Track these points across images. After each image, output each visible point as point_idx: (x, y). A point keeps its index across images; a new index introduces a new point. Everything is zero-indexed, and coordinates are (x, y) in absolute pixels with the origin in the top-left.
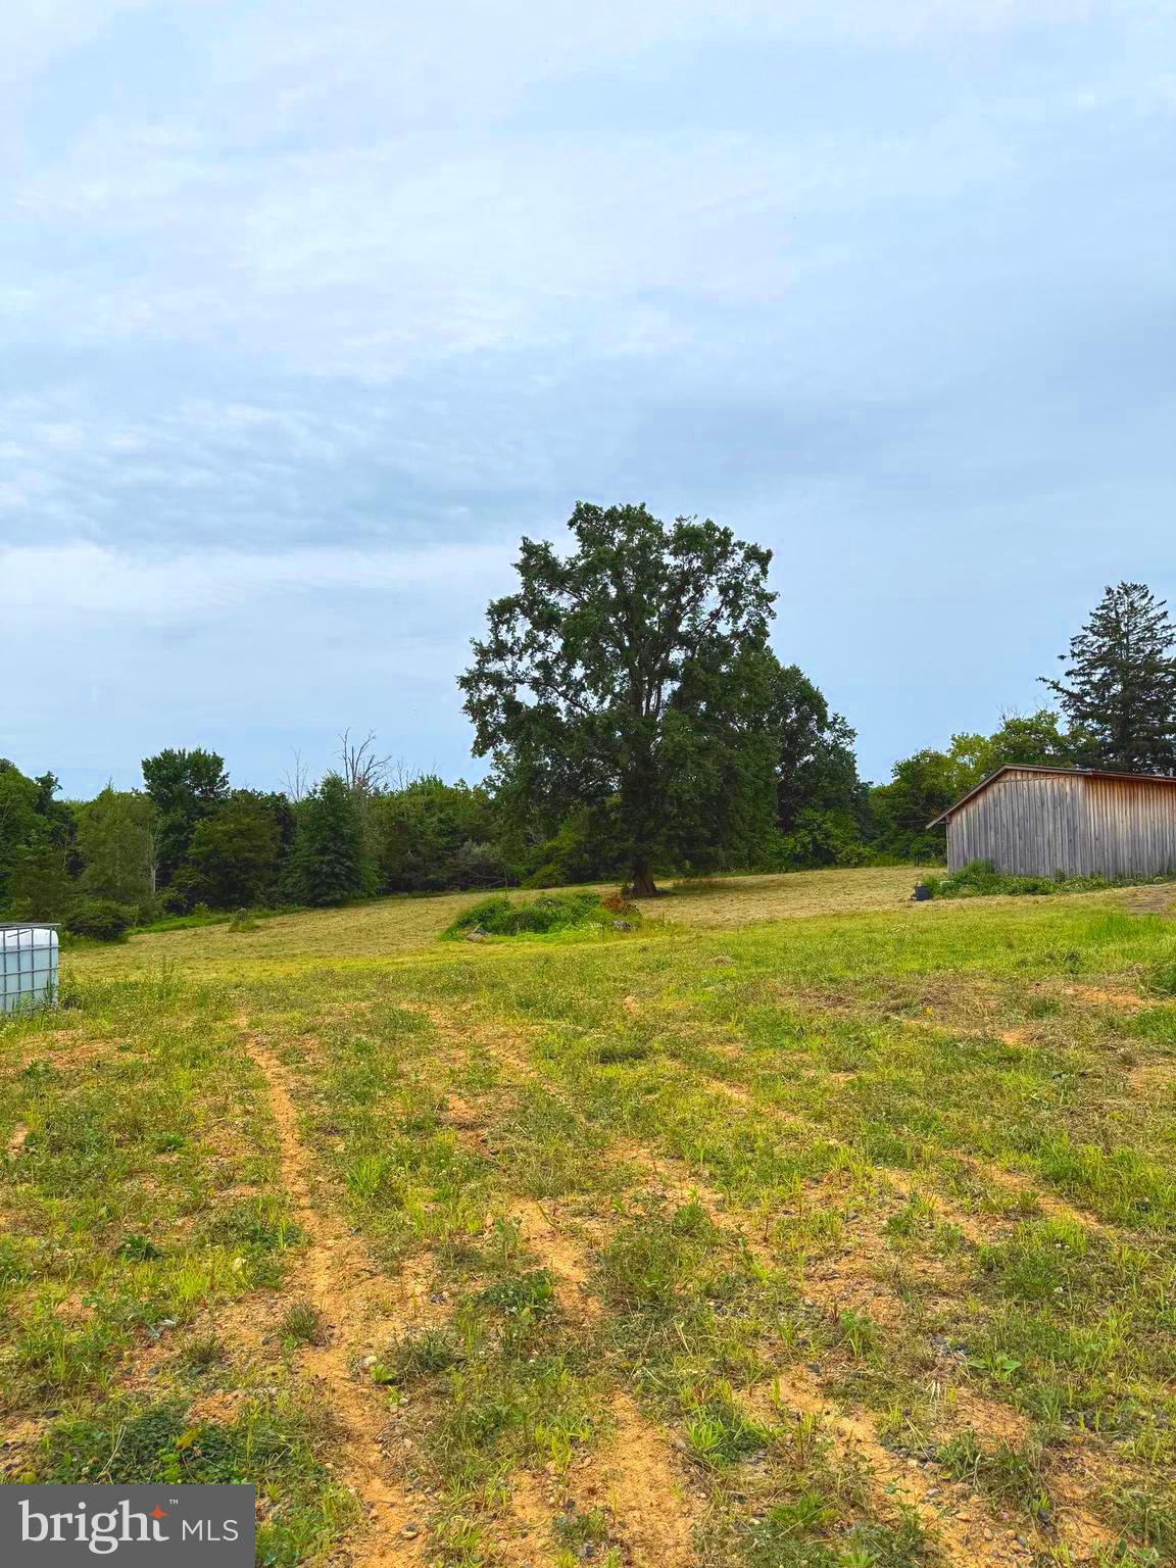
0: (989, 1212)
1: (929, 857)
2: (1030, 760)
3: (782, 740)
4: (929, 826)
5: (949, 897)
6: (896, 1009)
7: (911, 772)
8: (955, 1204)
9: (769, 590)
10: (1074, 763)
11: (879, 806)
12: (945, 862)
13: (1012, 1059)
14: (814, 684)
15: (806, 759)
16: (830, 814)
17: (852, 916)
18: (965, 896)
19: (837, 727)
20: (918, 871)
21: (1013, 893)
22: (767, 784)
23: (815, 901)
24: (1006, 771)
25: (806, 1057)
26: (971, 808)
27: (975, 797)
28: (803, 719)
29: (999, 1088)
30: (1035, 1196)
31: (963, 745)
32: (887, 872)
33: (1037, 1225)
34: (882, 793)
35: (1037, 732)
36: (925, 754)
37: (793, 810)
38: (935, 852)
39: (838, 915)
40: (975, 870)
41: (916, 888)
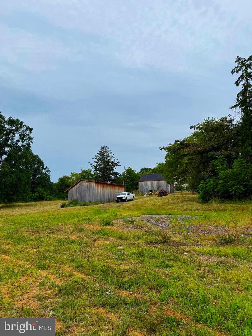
0: (62, 277)
1: (65, 198)
2: (86, 179)
3: (33, 171)
4: (65, 192)
5: (68, 207)
6: (50, 233)
7: (62, 180)
8: (56, 276)
9: (32, 137)
10: (94, 179)
11: (55, 187)
12: (67, 200)
13: (73, 242)
14: (42, 159)
15: (38, 176)
16: (43, 189)
17: (46, 212)
18: (71, 207)
19: (46, 169)
20: (62, 201)
21: (81, 206)
22: (28, 181)
23: (38, 209)
24: (81, 181)
25: (27, 246)
26: (74, 188)
27: (74, 186)
28: (38, 167)
29: (69, 249)
30: (72, 272)
31: (73, 175)
32: (55, 201)
33: (72, 278)
34: (56, 184)
35: (88, 173)
36: (65, 176)
37: (34, 188)
38: (66, 197)
39: (43, 212)
40: (73, 201)
41: (61, 205)
